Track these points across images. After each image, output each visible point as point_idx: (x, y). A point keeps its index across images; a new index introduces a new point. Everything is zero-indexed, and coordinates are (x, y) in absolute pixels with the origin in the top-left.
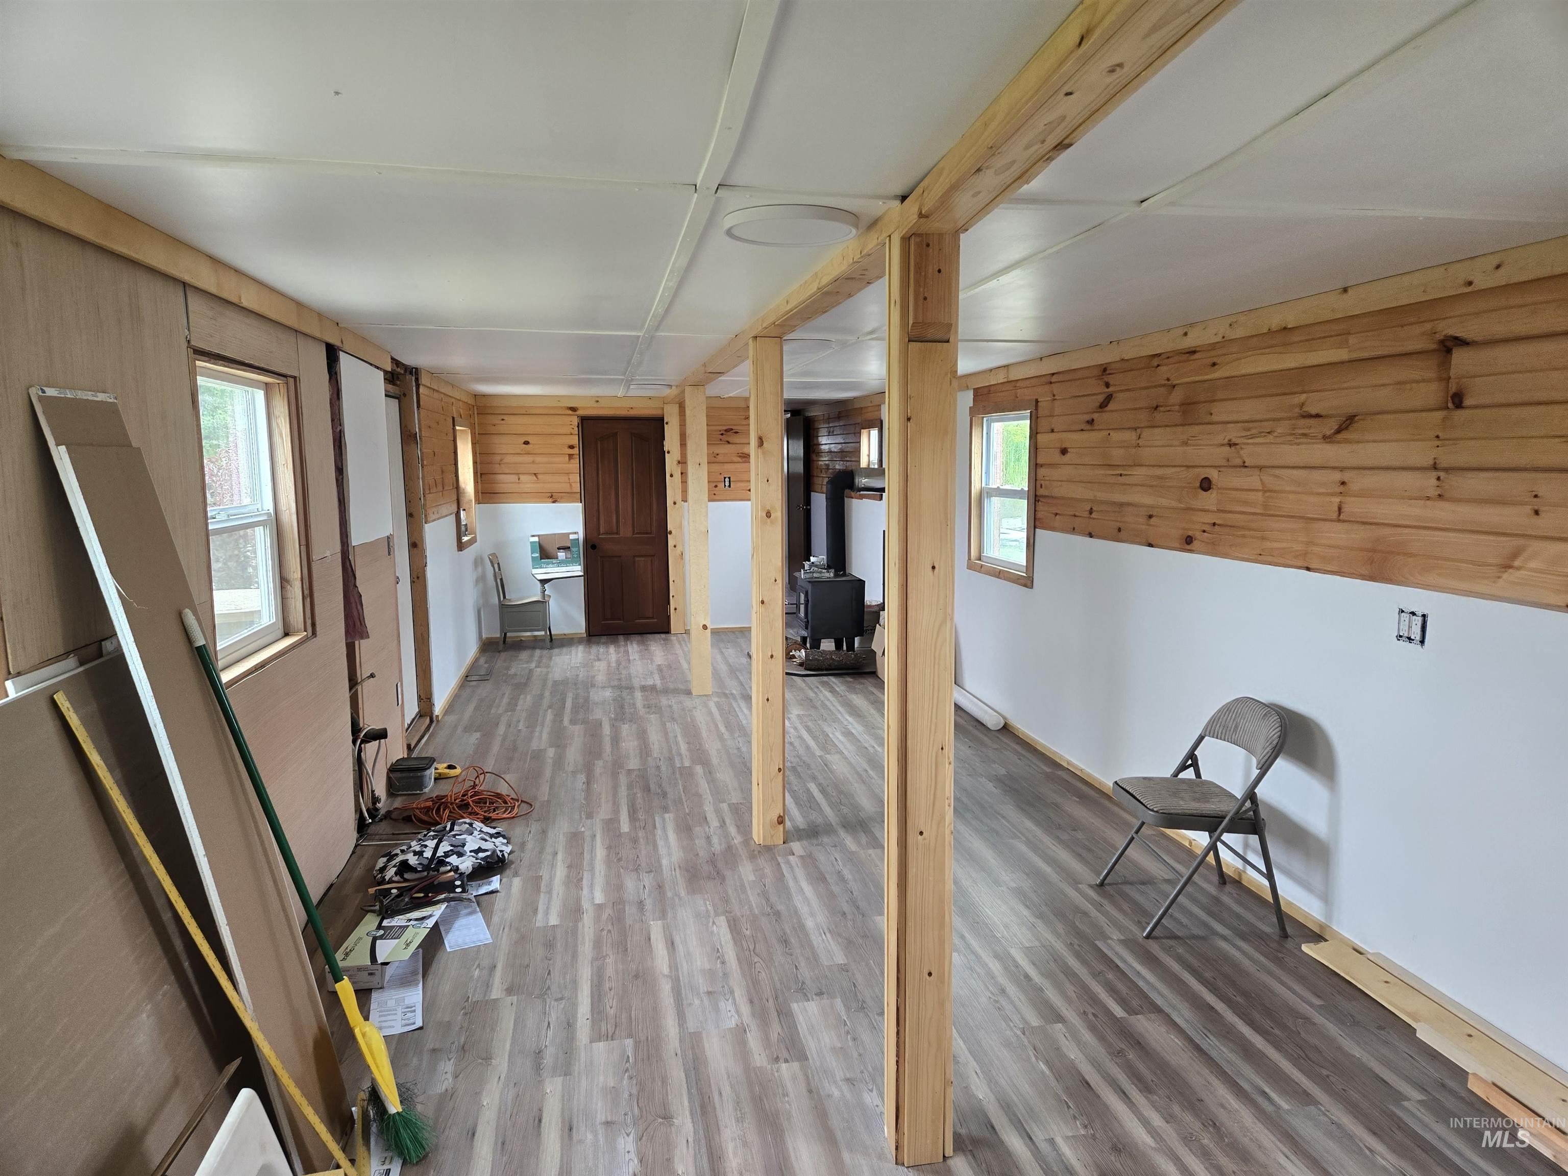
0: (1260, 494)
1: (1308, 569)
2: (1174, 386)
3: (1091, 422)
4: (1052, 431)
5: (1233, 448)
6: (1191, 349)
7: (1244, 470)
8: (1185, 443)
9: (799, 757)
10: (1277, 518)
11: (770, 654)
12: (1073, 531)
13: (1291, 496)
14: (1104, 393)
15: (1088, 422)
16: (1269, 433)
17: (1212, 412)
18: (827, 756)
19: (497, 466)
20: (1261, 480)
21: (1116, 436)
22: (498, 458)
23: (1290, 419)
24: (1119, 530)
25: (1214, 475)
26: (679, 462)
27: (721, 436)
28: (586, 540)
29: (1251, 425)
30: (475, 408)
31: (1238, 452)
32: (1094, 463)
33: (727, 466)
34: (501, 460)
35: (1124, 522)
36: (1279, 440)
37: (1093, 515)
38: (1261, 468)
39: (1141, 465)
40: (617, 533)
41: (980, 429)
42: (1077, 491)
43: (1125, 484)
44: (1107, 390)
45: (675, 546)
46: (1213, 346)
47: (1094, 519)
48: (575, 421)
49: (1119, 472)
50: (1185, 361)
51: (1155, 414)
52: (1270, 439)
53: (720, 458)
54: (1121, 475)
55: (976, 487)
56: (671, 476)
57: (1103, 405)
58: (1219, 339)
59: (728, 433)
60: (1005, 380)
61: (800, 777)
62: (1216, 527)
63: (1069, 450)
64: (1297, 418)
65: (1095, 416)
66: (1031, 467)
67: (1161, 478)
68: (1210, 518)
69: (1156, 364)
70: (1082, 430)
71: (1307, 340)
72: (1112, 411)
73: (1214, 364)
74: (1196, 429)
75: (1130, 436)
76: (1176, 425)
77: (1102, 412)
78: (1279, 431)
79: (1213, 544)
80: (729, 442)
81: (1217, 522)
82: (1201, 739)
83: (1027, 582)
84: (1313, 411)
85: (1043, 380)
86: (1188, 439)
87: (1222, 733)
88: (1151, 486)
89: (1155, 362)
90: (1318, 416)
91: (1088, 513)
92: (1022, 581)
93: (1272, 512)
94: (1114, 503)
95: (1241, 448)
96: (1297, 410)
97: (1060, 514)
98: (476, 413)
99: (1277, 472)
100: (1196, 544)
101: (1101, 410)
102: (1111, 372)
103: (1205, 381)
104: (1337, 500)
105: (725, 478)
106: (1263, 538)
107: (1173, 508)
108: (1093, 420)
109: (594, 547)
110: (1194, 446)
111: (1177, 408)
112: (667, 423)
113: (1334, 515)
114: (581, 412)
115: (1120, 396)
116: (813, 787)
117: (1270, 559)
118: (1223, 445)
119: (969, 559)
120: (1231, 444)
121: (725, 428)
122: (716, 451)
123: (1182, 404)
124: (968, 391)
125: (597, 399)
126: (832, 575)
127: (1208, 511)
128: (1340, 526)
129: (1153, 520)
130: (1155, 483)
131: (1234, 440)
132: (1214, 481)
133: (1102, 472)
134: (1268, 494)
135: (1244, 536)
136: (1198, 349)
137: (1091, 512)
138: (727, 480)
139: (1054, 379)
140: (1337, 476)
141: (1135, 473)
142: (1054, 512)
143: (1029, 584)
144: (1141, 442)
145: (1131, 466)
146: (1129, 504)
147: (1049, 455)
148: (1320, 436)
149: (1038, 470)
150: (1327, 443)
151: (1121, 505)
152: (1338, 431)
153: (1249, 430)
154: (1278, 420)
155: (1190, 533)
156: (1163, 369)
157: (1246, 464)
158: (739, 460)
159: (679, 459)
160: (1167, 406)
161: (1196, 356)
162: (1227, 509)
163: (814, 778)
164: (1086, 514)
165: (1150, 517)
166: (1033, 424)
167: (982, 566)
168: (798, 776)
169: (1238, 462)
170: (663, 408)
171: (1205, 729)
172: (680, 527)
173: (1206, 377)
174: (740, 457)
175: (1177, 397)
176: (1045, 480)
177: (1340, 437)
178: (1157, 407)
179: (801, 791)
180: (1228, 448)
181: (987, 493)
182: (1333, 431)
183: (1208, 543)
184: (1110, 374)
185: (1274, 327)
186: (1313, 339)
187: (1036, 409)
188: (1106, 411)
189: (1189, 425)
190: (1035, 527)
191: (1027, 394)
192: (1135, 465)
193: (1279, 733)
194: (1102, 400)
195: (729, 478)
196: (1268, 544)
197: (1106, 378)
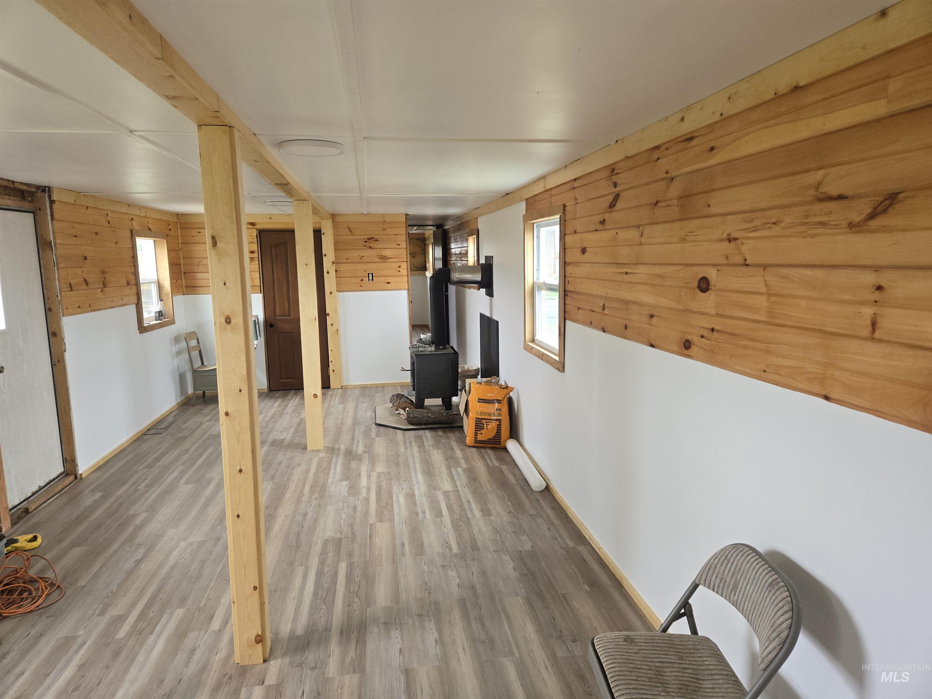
0: (764, 298)
1: (827, 398)
2: (672, 179)
3: (603, 222)
4: (575, 232)
5: (733, 243)
6: (688, 136)
7: (745, 269)
8: (683, 240)
10: (785, 329)
11: (238, 468)
12: (591, 324)
13: (803, 303)
14: (613, 193)
15: (601, 222)
16: (774, 223)
17: (711, 203)
19: (196, 267)
20: (765, 281)
21: (623, 235)
22: (197, 261)
23: (802, 204)
24: (626, 327)
25: (711, 274)
26: (333, 263)
27: (365, 243)
28: (266, 321)
29: (753, 215)
30: (178, 224)
31: (739, 248)
32: (606, 262)
33: (370, 265)
34: (200, 262)
35: (629, 320)
36: (788, 232)
37: (606, 311)
38: (765, 267)
39: (643, 264)
40: (289, 315)
41: (531, 233)
42: (595, 288)
43: (630, 283)
44: (615, 190)
45: (332, 325)
46: (711, 127)
47: (606, 314)
48: (255, 233)
49: (626, 270)
50: (683, 150)
51: (655, 211)
52: (776, 230)
53: (365, 259)
54: (627, 273)
55: (529, 282)
56: (328, 273)
57: (612, 205)
58: (717, 118)
59: (370, 241)
60: (543, 190)
62: (715, 333)
63: (587, 249)
64: (811, 203)
65: (606, 216)
66: (561, 265)
67: (661, 277)
68: (708, 323)
69: (656, 158)
70: (596, 230)
71: (824, 99)
72: (620, 210)
73: (712, 149)
74: (695, 223)
75: (633, 234)
76: (674, 221)
77: (611, 212)
78: (788, 220)
79: (712, 351)
80: (371, 247)
81: (717, 327)
82: (694, 587)
83: (561, 367)
84: (834, 191)
85: (569, 186)
86: (686, 235)
87: (719, 586)
88: (652, 285)
89: (655, 155)
90: (841, 197)
91: (601, 309)
92: (557, 365)
93: (778, 321)
94: (622, 301)
95: (742, 244)
96: (812, 192)
97: (582, 309)
98: (179, 228)
99: (786, 271)
100: (694, 350)
101: (610, 210)
102: (617, 171)
103: (703, 169)
104: (869, 311)
105: (369, 274)
106: (768, 352)
107: (672, 309)
108: (604, 220)
109: (272, 326)
110: (693, 242)
111: (675, 202)
112: (323, 234)
113: (866, 332)
114: (259, 226)
115: (624, 195)
117: (777, 378)
118: (722, 240)
119: (525, 341)
120: (730, 239)
121: (368, 237)
122: (362, 254)
123: (680, 198)
124: (522, 202)
125: (271, 216)
126: (433, 349)
127: (707, 314)
128: (871, 347)
129: (654, 320)
130: (655, 282)
131: (735, 235)
132: (712, 282)
133: (611, 270)
134: (773, 299)
135: (745, 347)
136: (695, 134)
137: (604, 308)
138: (370, 275)
139: (576, 184)
140: (870, 278)
141: (637, 272)
142: (578, 306)
143: (561, 369)
144: (643, 240)
145: (635, 264)
146: (635, 303)
147: (574, 255)
148: (845, 224)
149: (566, 268)
150: (854, 232)
151: (627, 302)
152: (872, 216)
153: (751, 221)
154: (789, 206)
155: (689, 337)
156: (662, 161)
157: (748, 262)
158: (380, 260)
159: (334, 260)
160: (665, 201)
161: (694, 142)
162: (727, 314)
164: (600, 310)
165: (652, 316)
166: (562, 226)
167: (532, 348)
169: (738, 259)
170: (320, 223)
171: (700, 576)
172: (336, 310)
173: (704, 165)
174: (380, 258)
175: (675, 190)
176: (571, 277)
177: (874, 224)
178: (657, 202)
180: (727, 243)
181: (538, 286)
182: (863, 216)
183: (705, 350)
184: (617, 174)
185: (783, 88)
186: (833, 96)
187: (564, 213)
188: (615, 211)
189: (687, 219)
190: (565, 319)
191: (558, 201)
192: (638, 264)
193: (789, 614)
194: (611, 201)
195: (372, 274)
196: (774, 360)
197: (614, 178)
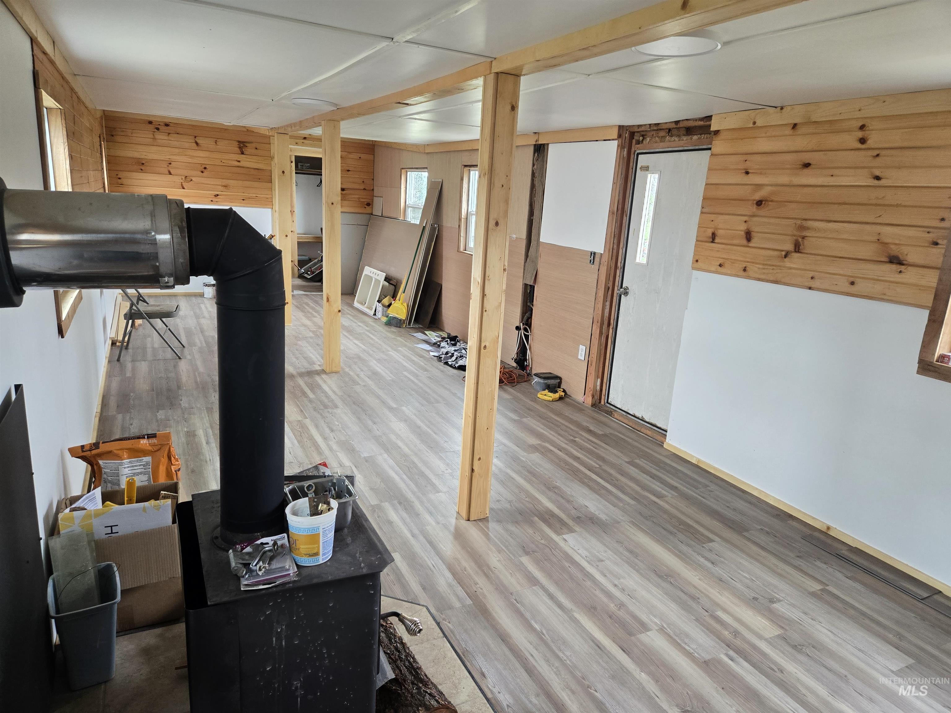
9: (323, 417)
18: (300, 419)
61: (320, 401)
116: (311, 396)
163: (311, 401)
168: (321, 402)
179: (319, 393)
